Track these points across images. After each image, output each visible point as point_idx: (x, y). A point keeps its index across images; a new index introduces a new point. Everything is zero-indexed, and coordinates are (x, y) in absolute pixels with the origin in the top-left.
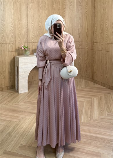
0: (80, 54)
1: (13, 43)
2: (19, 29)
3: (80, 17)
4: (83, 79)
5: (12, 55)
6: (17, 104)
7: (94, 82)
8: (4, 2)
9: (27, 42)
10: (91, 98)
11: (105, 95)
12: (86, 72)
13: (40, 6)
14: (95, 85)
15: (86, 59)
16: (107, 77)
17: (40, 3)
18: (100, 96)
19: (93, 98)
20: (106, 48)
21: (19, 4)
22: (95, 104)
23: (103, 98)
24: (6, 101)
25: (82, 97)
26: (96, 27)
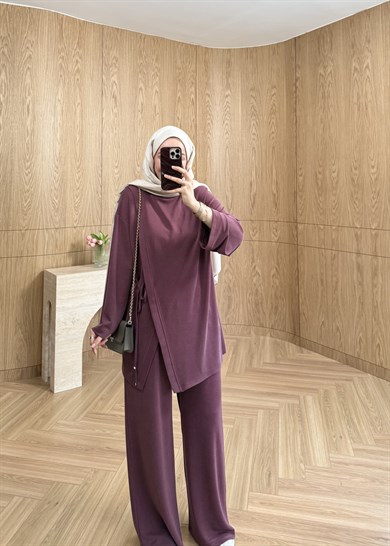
2: (78, 185)
4: (264, 335)
6: (73, 423)
7: (300, 345)
8: (33, 105)
10: (298, 397)
11: (338, 386)
12: (275, 314)
13: (140, 116)
14: (302, 352)
15: (272, 273)
16: (338, 329)
17: (140, 107)
18: (322, 391)
19: (304, 397)
20: (333, 240)
21: (78, 111)
22: (311, 416)
23: (334, 394)
24: (36, 416)
25: (269, 394)
26: (301, 179)
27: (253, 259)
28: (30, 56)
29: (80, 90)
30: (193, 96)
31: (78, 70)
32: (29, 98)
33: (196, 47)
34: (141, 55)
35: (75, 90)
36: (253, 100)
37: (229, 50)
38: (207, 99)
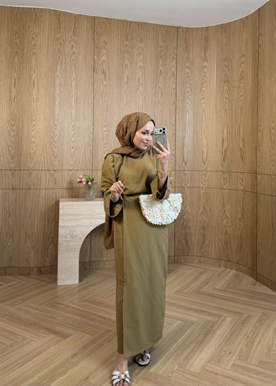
0: (225, 203)
1: (55, 169)
3: (226, 110)
5: (54, 197)
9: (91, 168)
13: (125, 86)
17: (125, 79)
21: (73, 84)
27: (224, 204)
28: (35, 44)
29: (75, 68)
30: (174, 69)
31: (74, 53)
32: (35, 75)
33: (178, 28)
34: (127, 38)
35: (71, 68)
36: (226, 69)
37: (207, 28)
38: (187, 70)
